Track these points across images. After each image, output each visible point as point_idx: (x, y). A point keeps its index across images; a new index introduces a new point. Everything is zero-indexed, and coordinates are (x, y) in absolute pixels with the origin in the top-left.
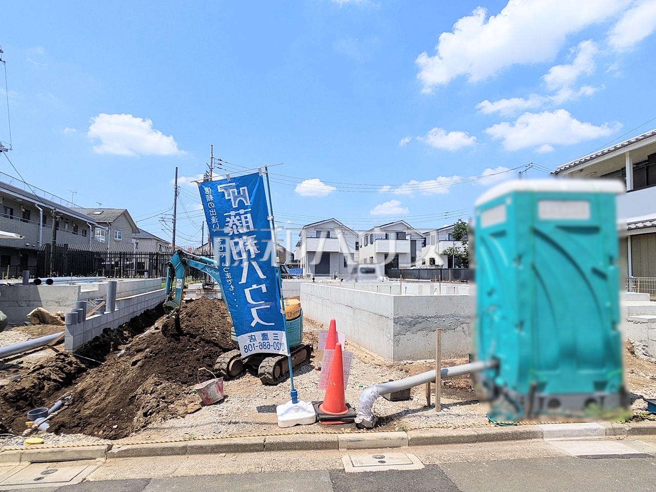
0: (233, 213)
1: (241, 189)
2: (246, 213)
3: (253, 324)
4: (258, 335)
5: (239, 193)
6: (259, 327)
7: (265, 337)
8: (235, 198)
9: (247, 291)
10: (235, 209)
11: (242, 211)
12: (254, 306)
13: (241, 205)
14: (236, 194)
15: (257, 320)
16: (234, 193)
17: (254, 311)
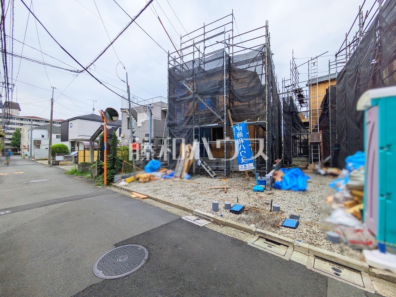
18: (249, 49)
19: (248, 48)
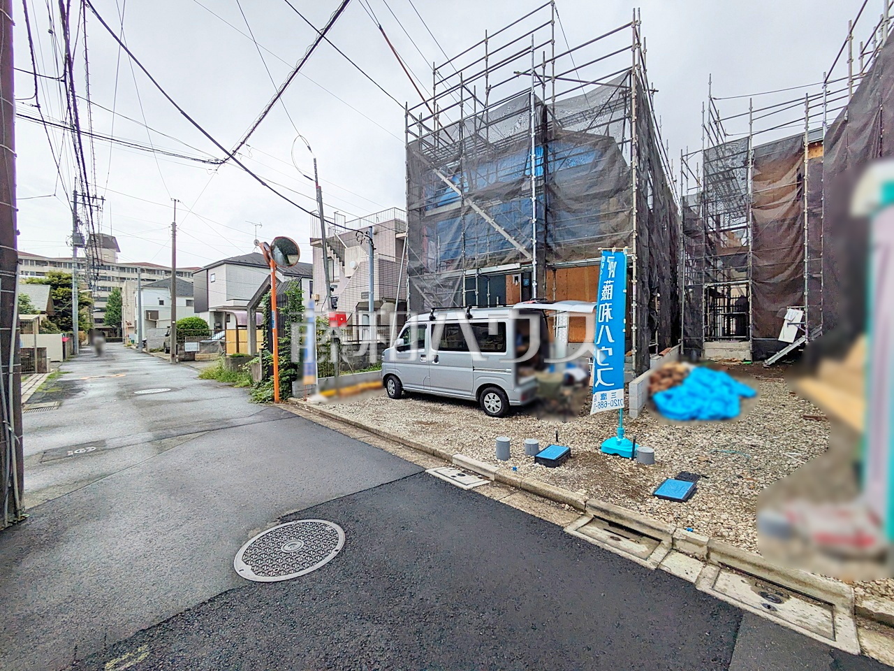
18: (593, 83)
19: (591, 81)
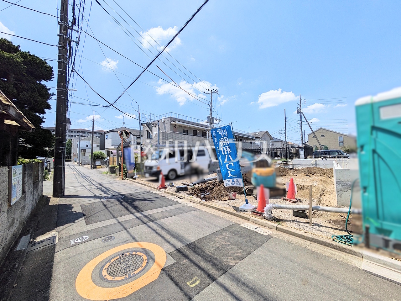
0: (222, 139)
1: (224, 130)
2: (226, 138)
3: (229, 176)
4: (231, 180)
5: (224, 132)
6: (231, 178)
7: (233, 181)
8: (222, 134)
9: (227, 165)
10: (223, 137)
11: (225, 138)
12: (229, 170)
13: (225, 136)
14: (223, 132)
15: (230, 175)
16: (222, 132)
17: (229, 172)
